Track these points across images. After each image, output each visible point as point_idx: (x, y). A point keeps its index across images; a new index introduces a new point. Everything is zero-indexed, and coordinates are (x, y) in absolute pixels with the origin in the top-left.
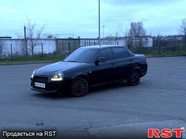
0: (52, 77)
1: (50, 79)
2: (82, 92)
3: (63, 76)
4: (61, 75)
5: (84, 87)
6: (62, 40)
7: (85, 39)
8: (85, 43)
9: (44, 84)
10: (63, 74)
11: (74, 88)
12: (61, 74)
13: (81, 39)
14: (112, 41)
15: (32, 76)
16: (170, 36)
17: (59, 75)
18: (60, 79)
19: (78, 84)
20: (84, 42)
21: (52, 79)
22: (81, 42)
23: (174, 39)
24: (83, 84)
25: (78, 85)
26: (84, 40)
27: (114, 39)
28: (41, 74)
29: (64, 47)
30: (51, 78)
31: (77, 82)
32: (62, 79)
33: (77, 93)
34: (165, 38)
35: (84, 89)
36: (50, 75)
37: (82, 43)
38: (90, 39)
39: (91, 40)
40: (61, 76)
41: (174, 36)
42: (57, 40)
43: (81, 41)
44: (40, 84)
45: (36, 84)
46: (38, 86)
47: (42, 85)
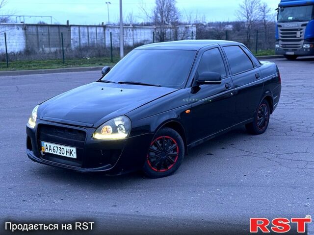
0: (97, 128)
1: (92, 136)
2: (171, 163)
3: (128, 127)
4: (120, 122)
5: (175, 150)
6: (35, 27)
7: (79, 26)
8: (79, 34)
9: (74, 150)
10: (127, 120)
11: (152, 154)
12: (123, 120)
13: (71, 26)
14: (128, 31)
15: (32, 125)
16: (213, 23)
17: (117, 124)
18: (122, 135)
19: (160, 145)
20: (77, 31)
21: (98, 136)
22: (72, 31)
23: (218, 27)
24: (173, 143)
25: (162, 146)
26: (77, 28)
27: (131, 28)
28: (59, 120)
29: (39, 40)
30: (95, 132)
31: (158, 140)
32: (126, 135)
33: (159, 168)
34: (205, 26)
35: (174, 157)
36: (90, 125)
37: (75, 33)
38: (88, 26)
39: (89, 28)
40: (122, 127)
41: (218, 23)
42: (25, 27)
43: (72, 28)
44: (60, 148)
45: (46, 145)
46: (53, 152)
47: (67, 152)
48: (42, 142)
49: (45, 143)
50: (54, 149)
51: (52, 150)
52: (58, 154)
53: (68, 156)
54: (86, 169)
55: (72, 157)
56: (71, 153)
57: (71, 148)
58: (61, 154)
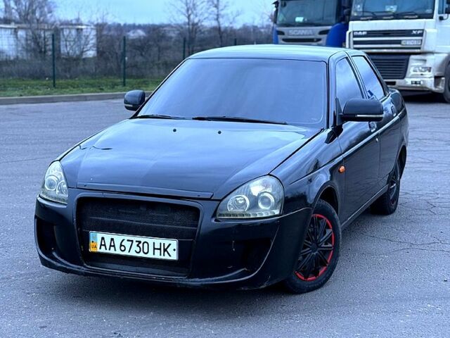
0: (221, 201)
1: (214, 216)
2: (324, 263)
4: (262, 189)
5: (329, 240)
10: (275, 183)
12: (266, 185)
17: (255, 192)
24: (327, 227)
35: (328, 252)
44: (140, 242)
45: (103, 238)
46: (118, 252)
47: (154, 249)
48: (92, 234)
49: (99, 235)
50: (121, 245)
51: (117, 246)
52: (133, 253)
53: (157, 255)
54: (197, 279)
55: (167, 257)
56: (165, 250)
57: (166, 242)
58: (141, 255)
